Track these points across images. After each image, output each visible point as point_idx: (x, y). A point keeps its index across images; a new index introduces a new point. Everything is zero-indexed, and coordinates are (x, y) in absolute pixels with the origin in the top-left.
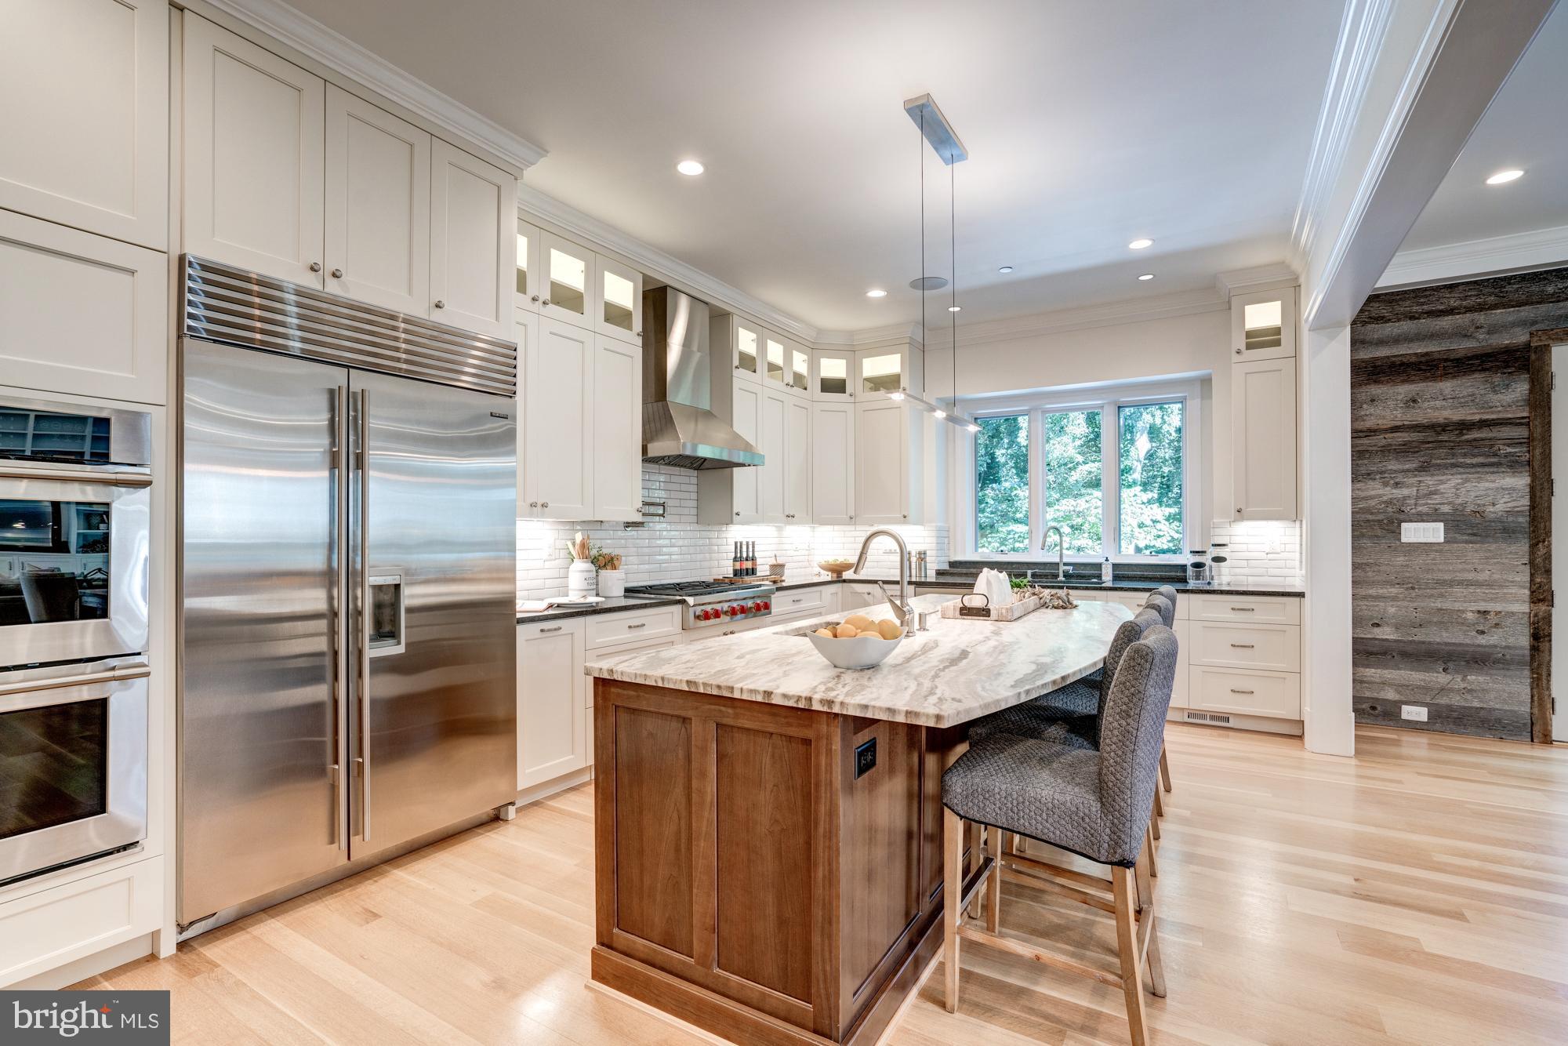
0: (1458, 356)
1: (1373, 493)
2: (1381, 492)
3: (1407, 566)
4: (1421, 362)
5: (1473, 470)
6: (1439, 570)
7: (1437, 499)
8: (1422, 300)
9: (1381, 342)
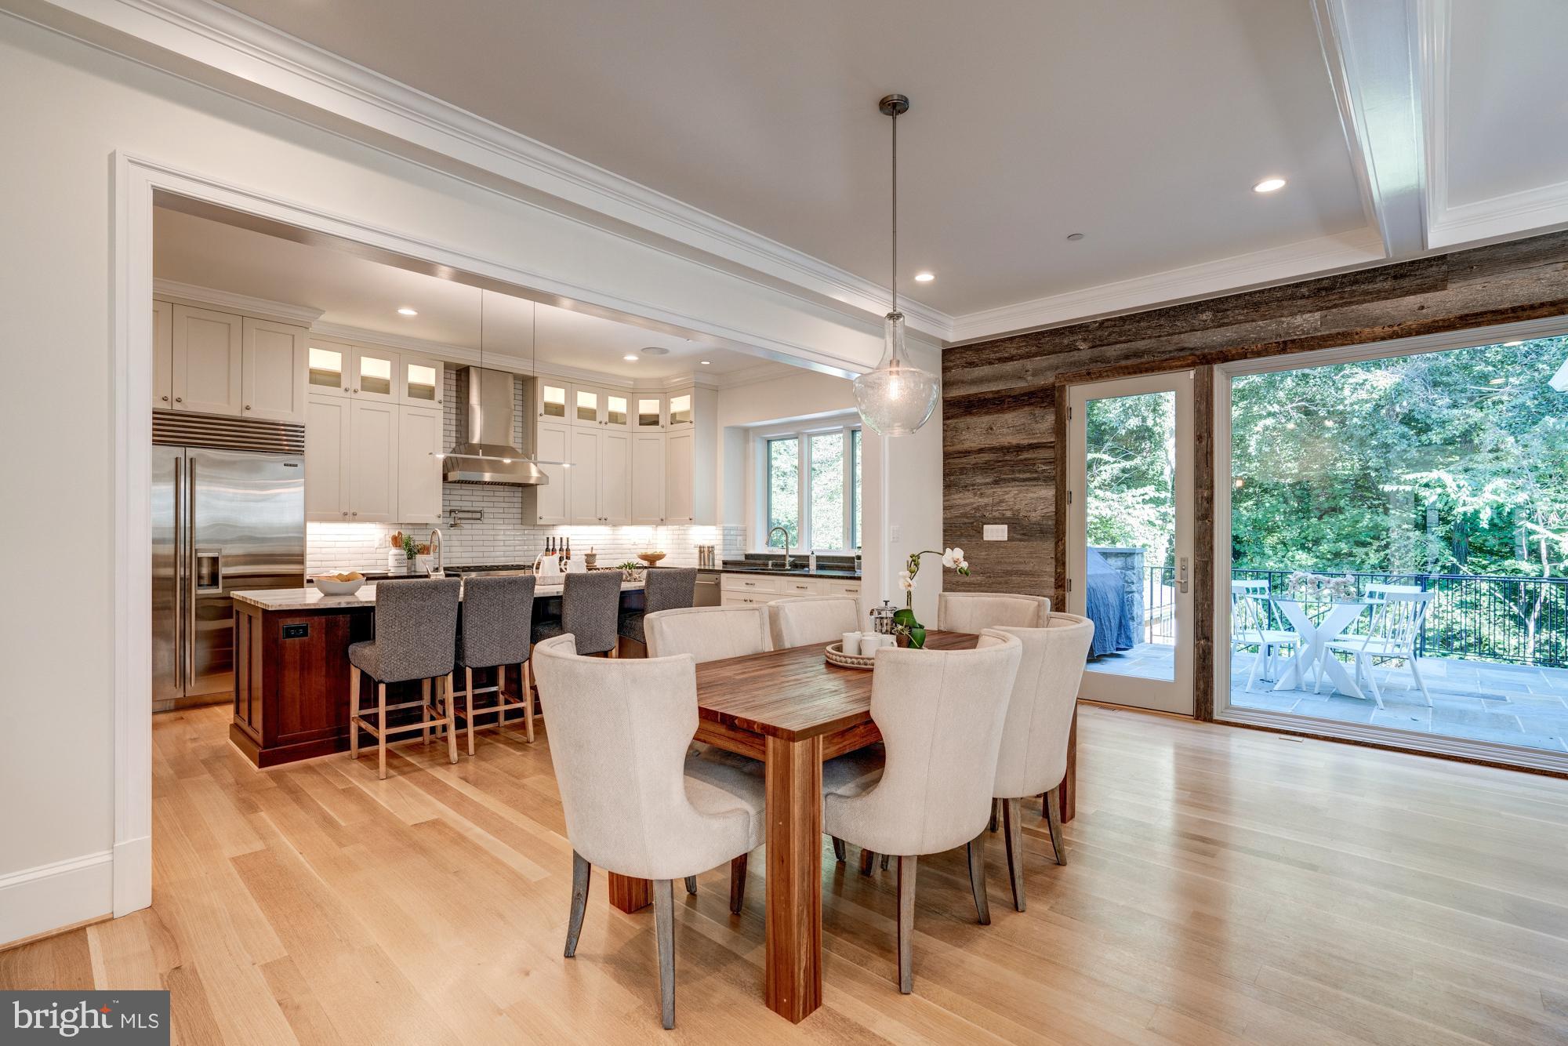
0: (1016, 393)
1: (968, 501)
2: (972, 500)
3: (986, 559)
4: (995, 398)
5: (1023, 484)
6: (1006, 563)
7: (1004, 506)
8: (995, 349)
9: (973, 382)
